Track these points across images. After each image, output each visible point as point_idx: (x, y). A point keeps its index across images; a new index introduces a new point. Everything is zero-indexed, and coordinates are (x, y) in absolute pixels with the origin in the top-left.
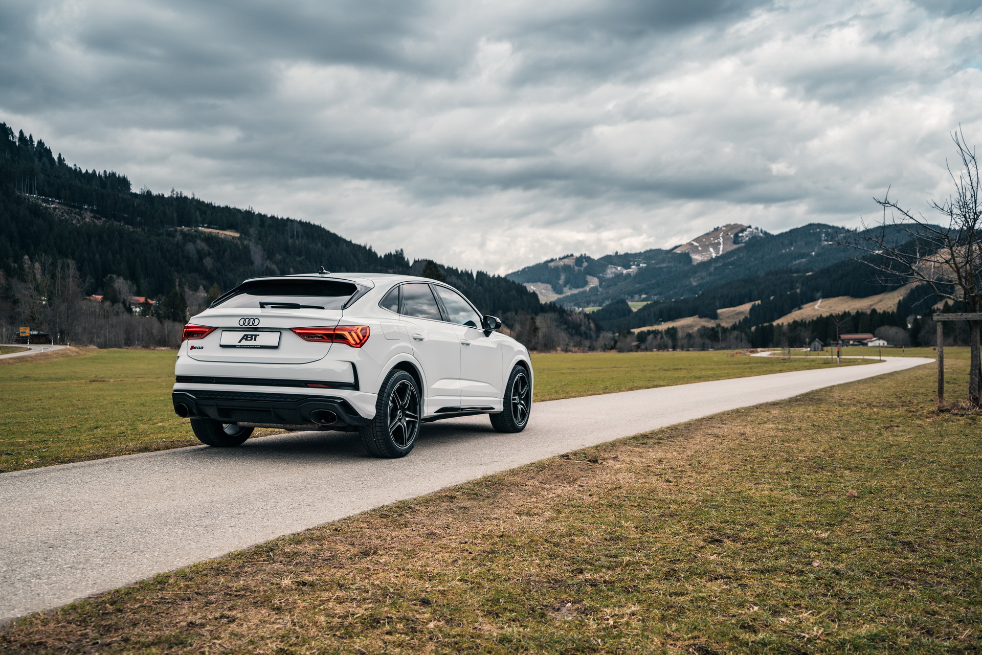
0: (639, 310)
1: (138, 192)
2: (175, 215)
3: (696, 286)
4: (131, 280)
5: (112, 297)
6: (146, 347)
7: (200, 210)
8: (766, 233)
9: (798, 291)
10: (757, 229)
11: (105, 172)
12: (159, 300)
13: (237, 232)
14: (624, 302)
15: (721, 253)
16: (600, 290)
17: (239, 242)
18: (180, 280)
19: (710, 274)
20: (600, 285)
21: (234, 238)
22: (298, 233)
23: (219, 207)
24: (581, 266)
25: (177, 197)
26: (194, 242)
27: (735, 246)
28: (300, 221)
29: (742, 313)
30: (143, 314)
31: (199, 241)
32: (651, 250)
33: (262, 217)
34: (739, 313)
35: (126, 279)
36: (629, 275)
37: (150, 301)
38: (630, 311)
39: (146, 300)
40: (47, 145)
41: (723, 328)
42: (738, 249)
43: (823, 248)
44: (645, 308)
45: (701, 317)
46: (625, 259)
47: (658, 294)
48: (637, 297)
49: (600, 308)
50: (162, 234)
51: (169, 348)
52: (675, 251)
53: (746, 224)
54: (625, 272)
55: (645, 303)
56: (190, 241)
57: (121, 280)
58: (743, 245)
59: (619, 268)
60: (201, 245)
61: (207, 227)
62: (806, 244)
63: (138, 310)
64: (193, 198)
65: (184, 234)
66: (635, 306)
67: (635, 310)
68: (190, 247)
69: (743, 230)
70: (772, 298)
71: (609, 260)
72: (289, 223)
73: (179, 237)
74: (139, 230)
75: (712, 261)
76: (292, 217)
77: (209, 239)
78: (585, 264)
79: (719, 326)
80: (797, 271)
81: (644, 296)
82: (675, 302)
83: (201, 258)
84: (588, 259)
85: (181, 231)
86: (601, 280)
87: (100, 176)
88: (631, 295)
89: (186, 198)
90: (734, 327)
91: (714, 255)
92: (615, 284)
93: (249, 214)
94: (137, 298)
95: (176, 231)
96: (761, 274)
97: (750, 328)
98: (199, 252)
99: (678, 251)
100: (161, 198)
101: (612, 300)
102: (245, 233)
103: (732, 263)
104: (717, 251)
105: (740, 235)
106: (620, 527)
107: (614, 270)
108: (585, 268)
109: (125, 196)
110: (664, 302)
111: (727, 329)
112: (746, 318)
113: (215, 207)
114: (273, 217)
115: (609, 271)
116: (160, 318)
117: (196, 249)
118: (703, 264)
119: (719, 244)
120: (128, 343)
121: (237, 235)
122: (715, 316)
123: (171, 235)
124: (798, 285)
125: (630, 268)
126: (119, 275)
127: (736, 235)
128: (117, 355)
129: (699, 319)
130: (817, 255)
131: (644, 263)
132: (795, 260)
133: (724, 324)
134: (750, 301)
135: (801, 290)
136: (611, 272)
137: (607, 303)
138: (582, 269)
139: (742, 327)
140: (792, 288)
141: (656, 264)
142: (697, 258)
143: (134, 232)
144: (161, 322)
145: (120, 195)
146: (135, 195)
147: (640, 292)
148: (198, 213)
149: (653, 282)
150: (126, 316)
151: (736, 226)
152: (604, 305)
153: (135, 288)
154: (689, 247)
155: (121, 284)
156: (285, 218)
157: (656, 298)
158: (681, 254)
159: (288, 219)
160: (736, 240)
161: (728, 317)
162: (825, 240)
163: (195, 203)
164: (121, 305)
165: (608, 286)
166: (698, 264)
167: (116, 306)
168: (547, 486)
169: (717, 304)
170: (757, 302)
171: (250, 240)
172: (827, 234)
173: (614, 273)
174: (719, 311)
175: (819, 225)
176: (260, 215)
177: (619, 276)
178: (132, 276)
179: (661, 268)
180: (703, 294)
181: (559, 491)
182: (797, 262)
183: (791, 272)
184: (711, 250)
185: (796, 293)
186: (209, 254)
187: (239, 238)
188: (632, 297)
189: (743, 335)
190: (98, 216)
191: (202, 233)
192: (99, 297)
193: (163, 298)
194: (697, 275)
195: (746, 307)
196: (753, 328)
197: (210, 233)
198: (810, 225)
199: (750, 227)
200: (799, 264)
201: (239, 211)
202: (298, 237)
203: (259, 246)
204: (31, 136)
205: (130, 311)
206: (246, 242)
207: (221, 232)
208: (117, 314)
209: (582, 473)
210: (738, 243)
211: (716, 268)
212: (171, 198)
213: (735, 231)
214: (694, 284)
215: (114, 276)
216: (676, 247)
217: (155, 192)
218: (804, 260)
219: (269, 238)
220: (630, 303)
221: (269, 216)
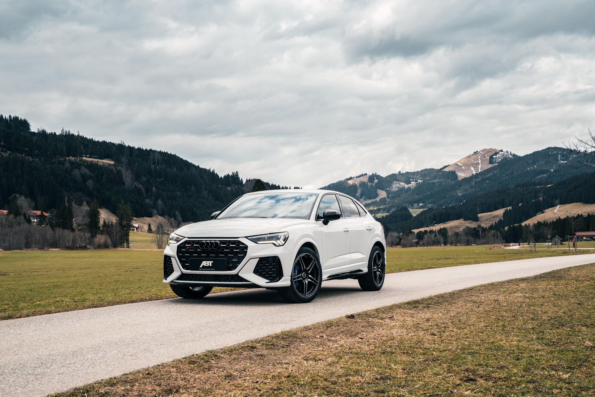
0: (417, 215)
1: (36, 131)
2: (64, 148)
3: (461, 197)
4: (30, 198)
5: (16, 212)
6: (42, 248)
7: (83, 144)
8: (514, 155)
9: (541, 199)
10: (507, 152)
11: (10, 116)
12: (52, 213)
13: (113, 160)
14: (406, 209)
15: (480, 171)
16: (388, 200)
17: (114, 168)
18: (69, 197)
19: (472, 187)
20: (388, 196)
21: (109, 165)
22: (158, 160)
23: (98, 142)
24: (373, 183)
25: (66, 135)
26: (79, 169)
27: (491, 166)
28: (160, 152)
29: (497, 216)
30: (40, 223)
31: (83, 168)
32: (426, 170)
33: (131, 149)
34: (494, 217)
35: (26, 197)
36: (409, 189)
37: (46, 214)
38: (411, 215)
39: (42, 212)
41: (483, 228)
42: (493, 168)
43: (559, 166)
44: (422, 213)
45: (465, 220)
46: (407, 177)
47: (432, 203)
48: (416, 205)
49: (388, 214)
50: (55, 163)
51: (59, 249)
52: (444, 170)
53: (499, 149)
54: (406, 186)
55: (422, 210)
56: (76, 168)
57: (23, 198)
58: (497, 164)
59: (402, 184)
60: (85, 170)
61: (89, 157)
62: (546, 163)
63: (35, 220)
64: (78, 136)
65: (71, 163)
66: (415, 212)
67: (414, 215)
68: (76, 172)
69: (496, 154)
70: (520, 205)
71: (393, 178)
72: (152, 153)
73: (67, 165)
74: (37, 160)
75: (473, 177)
76: (153, 149)
77: (91, 166)
78: (376, 181)
79: (479, 226)
80: (540, 184)
81: (421, 204)
82: (445, 208)
83: (84, 181)
84: (378, 177)
85: (69, 160)
86: (388, 193)
87: (6, 120)
88: (412, 204)
89: (73, 135)
90: (491, 227)
91: (474, 173)
92: (399, 196)
93: (121, 147)
94: (35, 212)
95: (65, 160)
96: (512, 186)
97: (504, 228)
98: (83, 176)
99: (446, 170)
100: (54, 135)
101: (397, 208)
102: (117, 161)
103: (488, 179)
104: (477, 169)
105: (494, 157)
106: (390, 369)
107: (398, 185)
108: (376, 184)
109: (26, 135)
110: (436, 209)
111: (486, 228)
112: (500, 220)
113: (95, 142)
114: (139, 149)
115: (394, 186)
116: (53, 227)
117: (81, 173)
118: (466, 180)
119: (478, 164)
120: (28, 246)
121: (113, 163)
122: (476, 219)
123: (62, 163)
124: (540, 194)
125: (410, 183)
126: (21, 194)
127: (491, 157)
128: (19, 255)
129: (464, 221)
130: (555, 171)
131: (421, 179)
132: (538, 175)
133: (483, 225)
134: (503, 207)
135: (543, 198)
136: (396, 186)
137: (393, 210)
138: (374, 184)
139: (497, 227)
140: (535, 197)
141: (430, 180)
142: (461, 175)
143: (33, 161)
144: (53, 230)
145: (22, 134)
146: (34, 133)
147: (418, 202)
148: (82, 147)
149: (428, 193)
150: (26, 225)
151: (491, 150)
152: (391, 212)
153: (34, 204)
154: (455, 166)
155: (22, 201)
156: (148, 149)
157: (430, 205)
158: (449, 172)
159: (151, 150)
160: (491, 160)
161: (487, 220)
162: (561, 160)
163: (79, 139)
164: (22, 217)
165: (394, 198)
166: (462, 179)
167: (18, 218)
168: (333, 338)
169: (478, 209)
170: (508, 208)
171: (122, 166)
172: (563, 155)
173: (398, 187)
174: (479, 215)
175: (556, 148)
176: (129, 147)
177: (402, 190)
178: (31, 195)
179: (434, 183)
180: (466, 202)
181: (342, 342)
182: (539, 177)
183: (535, 184)
184: (472, 168)
185: (539, 200)
186: (91, 177)
187: (114, 165)
188: (412, 205)
189: (499, 233)
190: (5, 150)
191: (86, 161)
192: (5, 212)
193: (55, 212)
194: (461, 188)
195: (500, 212)
196: (506, 228)
197: (92, 161)
198: (549, 148)
199: (502, 151)
200: (541, 178)
201: (113, 144)
202: (158, 163)
203: (129, 171)
205: (29, 221)
206: (119, 168)
207: (100, 160)
208: (19, 224)
209: (363, 329)
210: (493, 163)
211: (476, 183)
212: (61, 135)
213: (490, 154)
214: (460, 195)
215: (17, 195)
216: (445, 167)
217: (49, 131)
218: (545, 175)
219: (136, 165)
220: (410, 210)
221: (136, 148)
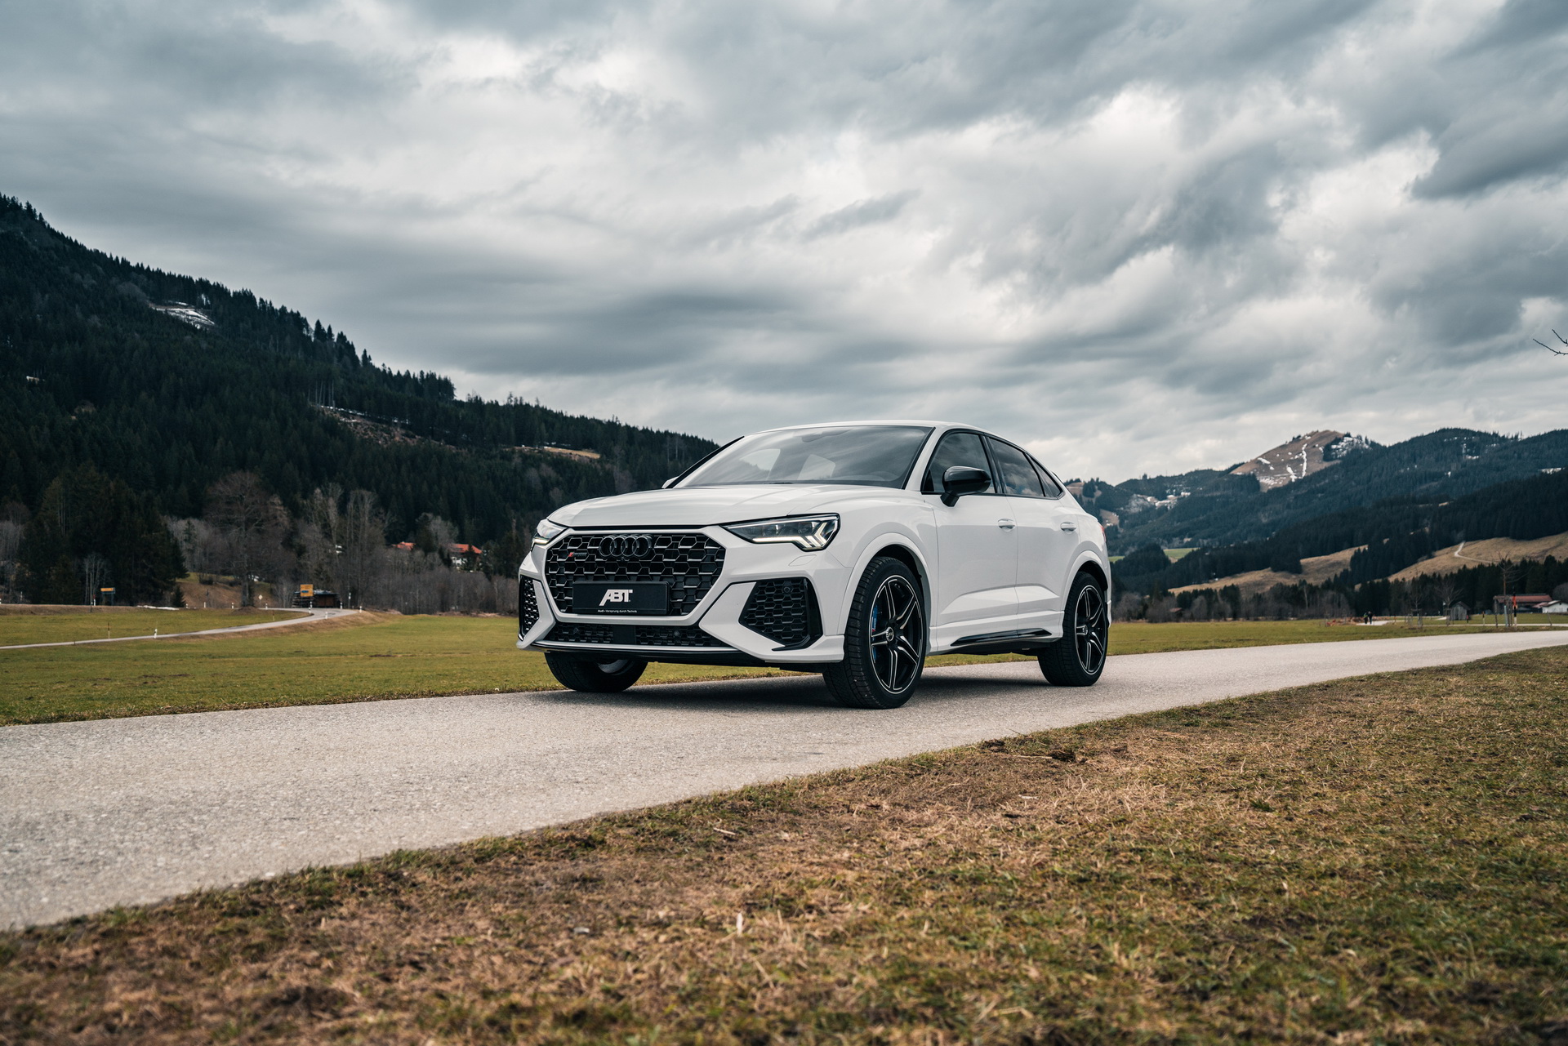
0: (1181, 561)
1: (465, 400)
2: (512, 430)
3: (1268, 525)
4: (452, 521)
5: (427, 545)
6: (466, 613)
7: (546, 422)
8: (1373, 444)
9: (1427, 530)
10: (1359, 438)
11: (422, 373)
12: (487, 548)
13: (597, 452)
14: (1157, 549)
15: (1304, 474)
16: (1121, 530)
17: (599, 467)
18: (518, 520)
19: (1288, 507)
20: (1121, 524)
21: (591, 460)
22: (680, 451)
23: (572, 417)
24: (1092, 496)
25: (516, 405)
26: (538, 467)
27: (1326, 465)
28: (684, 435)
29: (1338, 563)
30: (466, 567)
31: (544, 466)
32: (1197, 472)
33: (630, 431)
34: (1333, 565)
35: (445, 519)
36: (1164, 508)
37: (477, 551)
38: (1166, 561)
39: (470, 547)
40: (350, 339)
41: (1310, 585)
42: (1331, 468)
43: (1464, 466)
44: (1188, 557)
45: (1275, 570)
46: (1159, 486)
47: (1209, 537)
48: (1176, 541)
49: (1122, 558)
50: (495, 456)
51: (496, 615)
52: (1233, 472)
53: (1343, 432)
54: (1158, 504)
55: (1189, 550)
56: (532, 466)
57: (439, 520)
58: (1339, 462)
59: (1149, 499)
60: (548, 471)
61: (556, 446)
62: (1437, 460)
63: (459, 562)
64: (537, 407)
65: (525, 457)
66: (1175, 554)
67: (1173, 560)
68: (532, 474)
69: (1338, 440)
70: (1385, 541)
71: (1133, 487)
72: (668, 438)
73: (517, 460)
74: (464, 451)
75: (1291, 486)
76: (672, 430)
77: (559, 463)
78: (1098, 493)
79: (1303, 583)
80: (1425, 500)
81: (1187, 540)
82: (1235, 548)
83: (546, 490)
84: (1102, 485)
85: (520, 451)
86: (1123, 517)
87: (415, 379)
88: (1169, 538)
89: (528, 405)
90: (1328, 585)
91: (1294, 478)
92: (1144, 523)
93: (612, 427)
94: (459, 546)
95: (513, 452)
96: (1368, 504)
97: (1353, 587)
98: (544, 481)
99: (1238, 472)
100: (494, 406)
101: (1139, 546)
102: (607, 453)
103: (1322, 490)
104: (1298, 471)
105: (1334, 447)
107: (1141, 501)
108: (1098, 500)
109: (448, 405)
110: (1217, 549)
111: (1317, 587)
112: (1346, 571)
113: (566, 417)
114: (645, 431)
115: (1133, 503)
116: (488, 574)
117: (540, 476)
118: (1276, 491)
119: (1301, 461)
120: (444, 607)
121: (597, 456)
122: (1297, 569)
123: (506, 457)
124: (1426, 521)
125: (1166, 498)
126: (436, 514)
127: (1328, 448)
128: (425, 624)
129: (1272, 574)
130: (1456, 476)
131: (1187, 491)
132: (1421, 483)
133: (1311, 581)
134: (1351, 546)
135: (1431, 529)
136: (1136, 504)
137: (1132, 549)
138: (1094, 500)
139: (1340, 584)
140: (1416, 526)
141: (1205, 491)
142: (1268, 482)
143: (458, 454)
144: (490, 579)
145: (441, 404)
146: (461, 403)
147: (1181, 534)
148: (543, 426)
149: (1201, 518)
150: (443, 569)
151: (1326, 434)
152: (1127, 553)
153: (457, 531)
154: (1254, 466)
155: (438, 526)
156: (662, 430)
157: (1205, 542)
158: (1243, 477)
159: (667, 432)
160: (1328, 454)
161: (1318, 571)
162: (1467, 453)
163: (539, 413)
164: (437, 555)
165: (1133, 526)
166: (1269, 491)
167: (430, 557)
169: (1300, 549)
170: (1362, 548)
171: (613, 463)
172: (1471, 445)
173: (1142, 506)
174: (1303, 561)
175: (1457, 431)
176: (627, 427)
177: (1149, 510)
178: (453, 516)
179: (1212, 498)
180: (1277, 536)
182: (1424, 487)
183: (1415, 501)
184: (1289, 470)
185: (1423, 533)
186: (558, 484)
187: (599, 461)
188: (1170, 541)
189: (1342, 596)
190: (411, 433)
191: (549, 454)
192: (409, 545)
193: (493, 545)
194: (1268, 507)
195: (1346, 555)
196: (1358, 587)
197: (560, 454)
198: (1443, 431)
199: (1348, 435)
200: (1427, 489)
201: (600, 422)
202: (680, 457)
203: (627, 472)
204: (330, 329)
205: (448, 563)
206: (608, 466)
207: (574, 452)
208: (432, 567)
209: (1026, 784)
210: (1332, 460)
211: (1296, 497)
212: (507, 406)
213: (1326, 442)
214: (1264, 521)
215: (430, 515)
216: (1235, 467)
217: (486, 400)
218: (1434, 484)
219: (640, 460)
220: (1166, 551)
221: (640, 428)
